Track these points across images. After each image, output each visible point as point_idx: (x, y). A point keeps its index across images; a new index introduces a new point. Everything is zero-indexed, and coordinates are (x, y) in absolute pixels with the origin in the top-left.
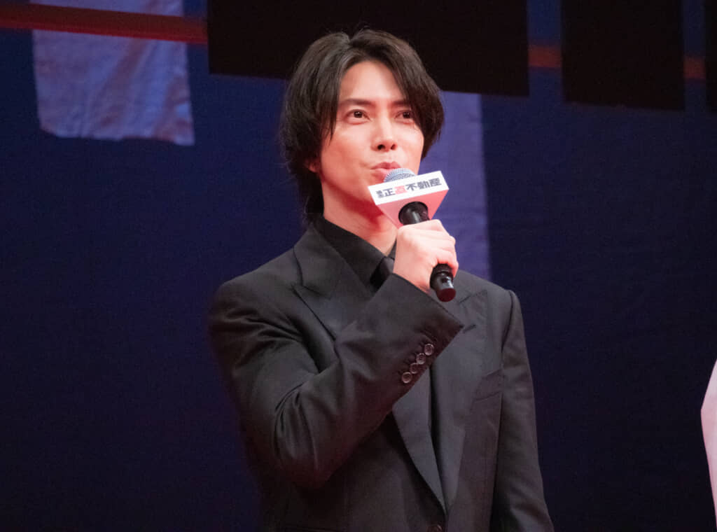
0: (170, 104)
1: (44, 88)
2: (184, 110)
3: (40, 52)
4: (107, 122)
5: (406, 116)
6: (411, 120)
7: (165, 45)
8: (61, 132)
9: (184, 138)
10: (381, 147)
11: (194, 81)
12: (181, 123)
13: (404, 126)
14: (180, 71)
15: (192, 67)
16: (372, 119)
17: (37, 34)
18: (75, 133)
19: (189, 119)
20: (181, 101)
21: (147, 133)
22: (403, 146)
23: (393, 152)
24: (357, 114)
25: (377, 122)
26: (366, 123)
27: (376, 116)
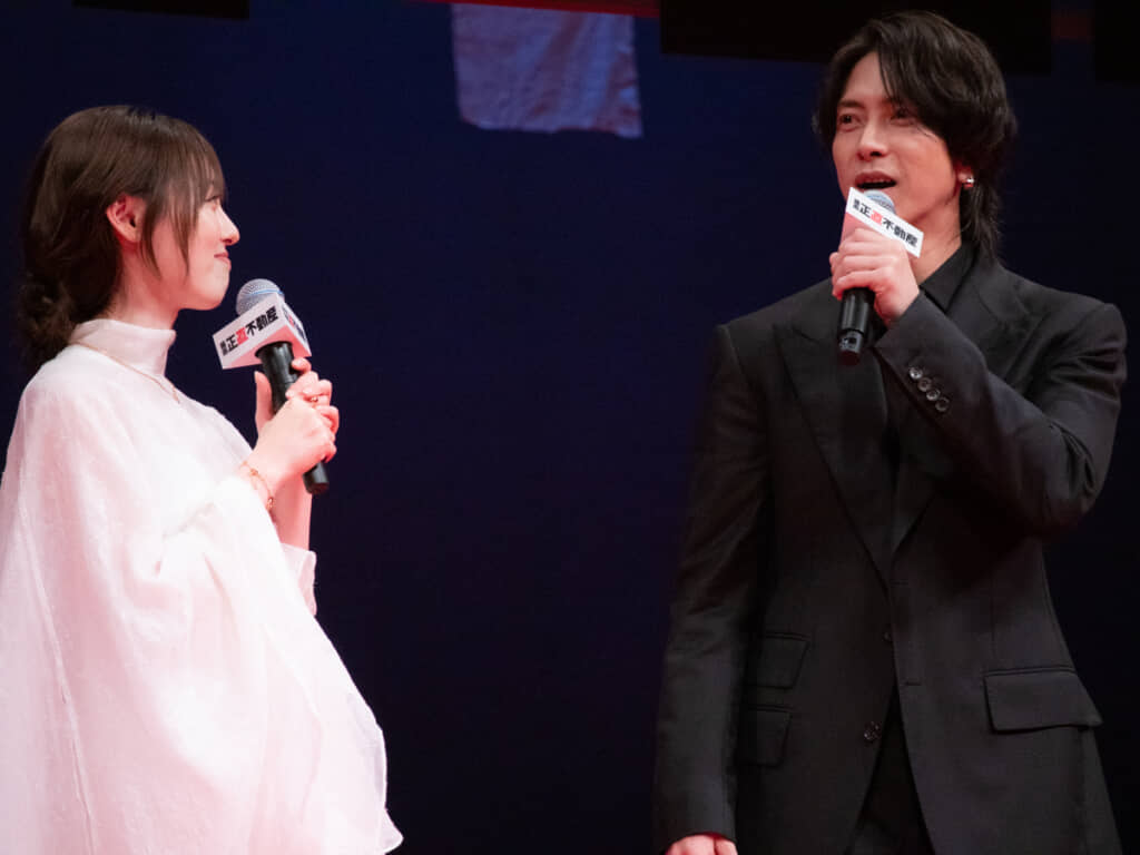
0: (614, 87)
1: (466, 71)
2: (629, 95)
3: (461, 27)
4: (541, 109)
7: (607, 19)
8: (485, 123)
9: (630, 130)
11: (642, 59)
12: (626, 111)
14: (626, 49)
15: (639, 42)
16: (864, 123)
17: (458, 8)
18: (501, 125)
19: (635, 106)
20: (627, 84)
21: (587, 123)
22: (897, 152)
23: (879, 161)
24: (847, 119)
25: (864, 126)
26: (857, 128)
27: (867, 119)
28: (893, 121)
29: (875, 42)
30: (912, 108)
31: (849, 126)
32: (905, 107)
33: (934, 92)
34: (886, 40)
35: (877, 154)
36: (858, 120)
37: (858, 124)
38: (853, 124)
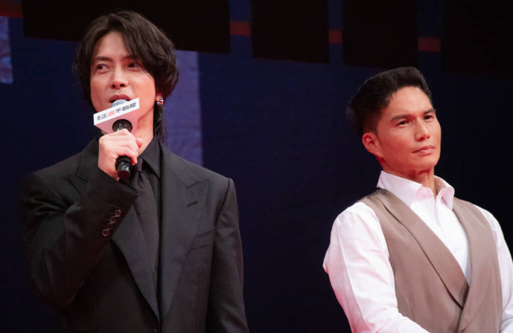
2: (7, 61)
5: (131, 65)
6: (135, 69)
9: (7, 79)
10: (114, 87)
11: (13, 42)
12: (5, 70)
13: (133, 72)
15: (11, 34)
16: (112, 69)
19: (10, 67)
20: (5, 55)
22: (132, 84)
23: (123, 89)
24: (100, 67)
25: (114, 71)
26: (108, 72)
27: (113, 67)
28: (129, 68)
29: (115, 26)
30: (140, 62)
31: (101, 71)
32: (135, 60)
33: (151, 53)
34: (125, 26)
35: (123, 85)
36: (108, 67)
37: (109, 70)
38: (104, 69)
